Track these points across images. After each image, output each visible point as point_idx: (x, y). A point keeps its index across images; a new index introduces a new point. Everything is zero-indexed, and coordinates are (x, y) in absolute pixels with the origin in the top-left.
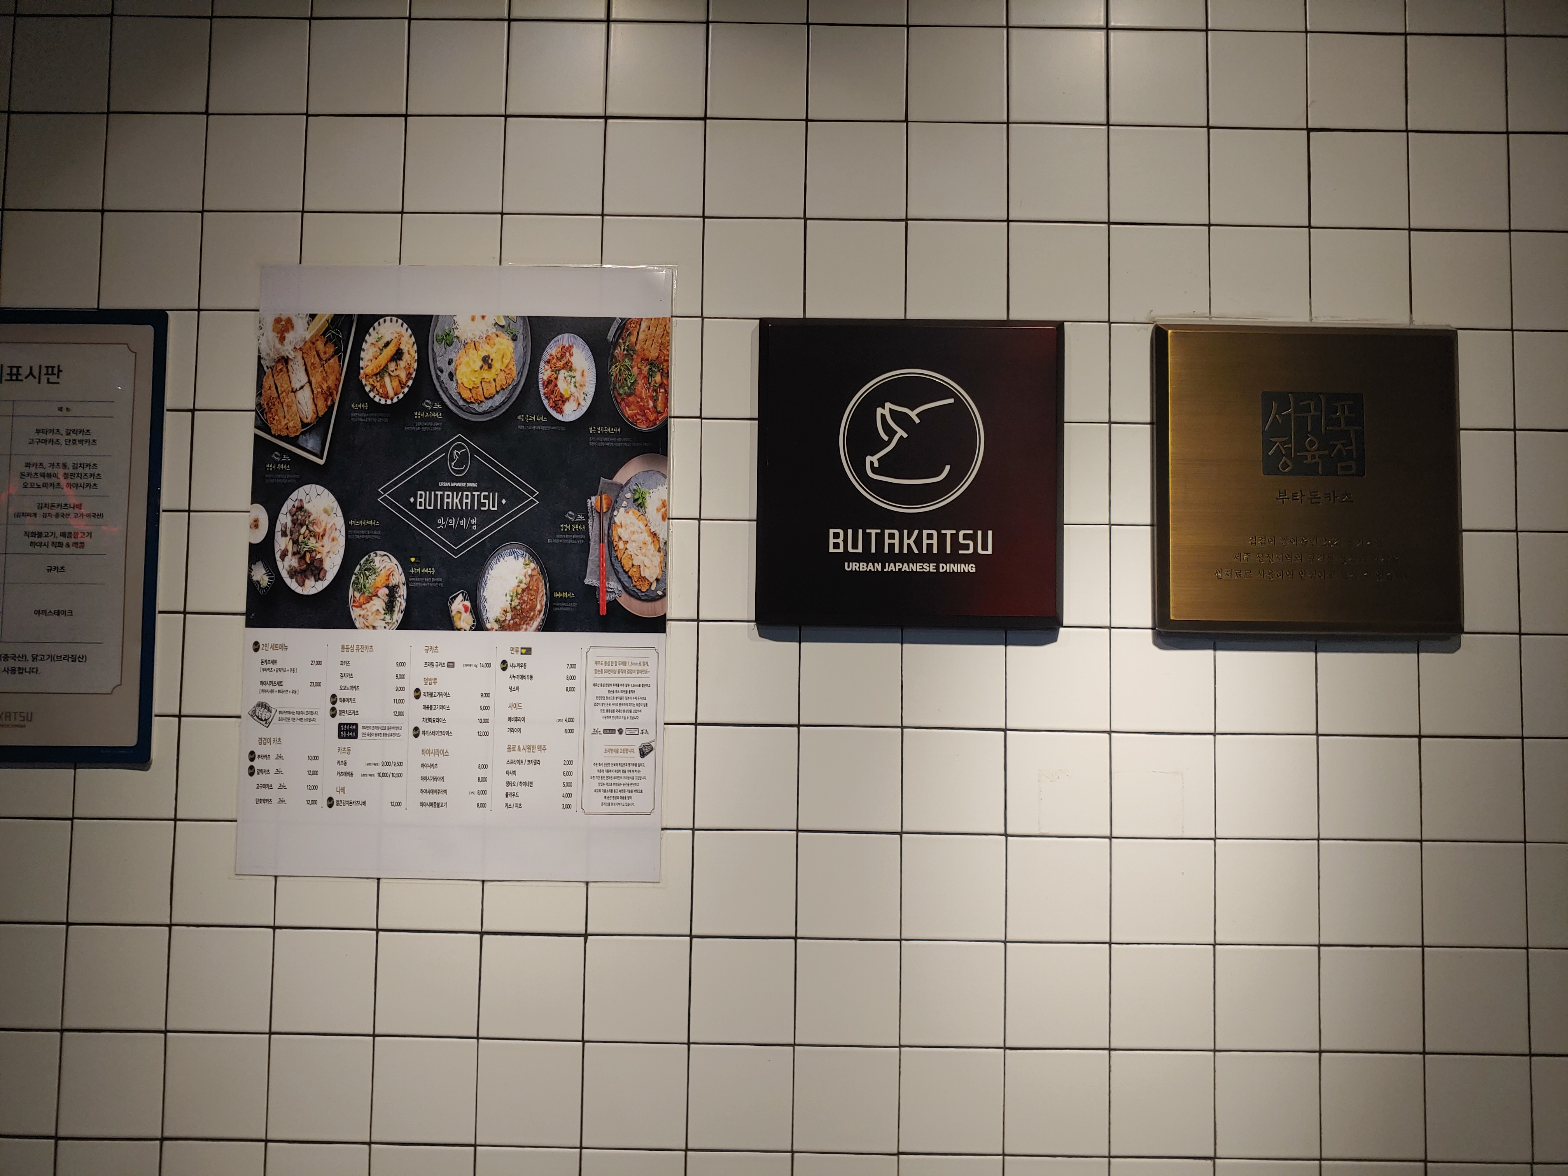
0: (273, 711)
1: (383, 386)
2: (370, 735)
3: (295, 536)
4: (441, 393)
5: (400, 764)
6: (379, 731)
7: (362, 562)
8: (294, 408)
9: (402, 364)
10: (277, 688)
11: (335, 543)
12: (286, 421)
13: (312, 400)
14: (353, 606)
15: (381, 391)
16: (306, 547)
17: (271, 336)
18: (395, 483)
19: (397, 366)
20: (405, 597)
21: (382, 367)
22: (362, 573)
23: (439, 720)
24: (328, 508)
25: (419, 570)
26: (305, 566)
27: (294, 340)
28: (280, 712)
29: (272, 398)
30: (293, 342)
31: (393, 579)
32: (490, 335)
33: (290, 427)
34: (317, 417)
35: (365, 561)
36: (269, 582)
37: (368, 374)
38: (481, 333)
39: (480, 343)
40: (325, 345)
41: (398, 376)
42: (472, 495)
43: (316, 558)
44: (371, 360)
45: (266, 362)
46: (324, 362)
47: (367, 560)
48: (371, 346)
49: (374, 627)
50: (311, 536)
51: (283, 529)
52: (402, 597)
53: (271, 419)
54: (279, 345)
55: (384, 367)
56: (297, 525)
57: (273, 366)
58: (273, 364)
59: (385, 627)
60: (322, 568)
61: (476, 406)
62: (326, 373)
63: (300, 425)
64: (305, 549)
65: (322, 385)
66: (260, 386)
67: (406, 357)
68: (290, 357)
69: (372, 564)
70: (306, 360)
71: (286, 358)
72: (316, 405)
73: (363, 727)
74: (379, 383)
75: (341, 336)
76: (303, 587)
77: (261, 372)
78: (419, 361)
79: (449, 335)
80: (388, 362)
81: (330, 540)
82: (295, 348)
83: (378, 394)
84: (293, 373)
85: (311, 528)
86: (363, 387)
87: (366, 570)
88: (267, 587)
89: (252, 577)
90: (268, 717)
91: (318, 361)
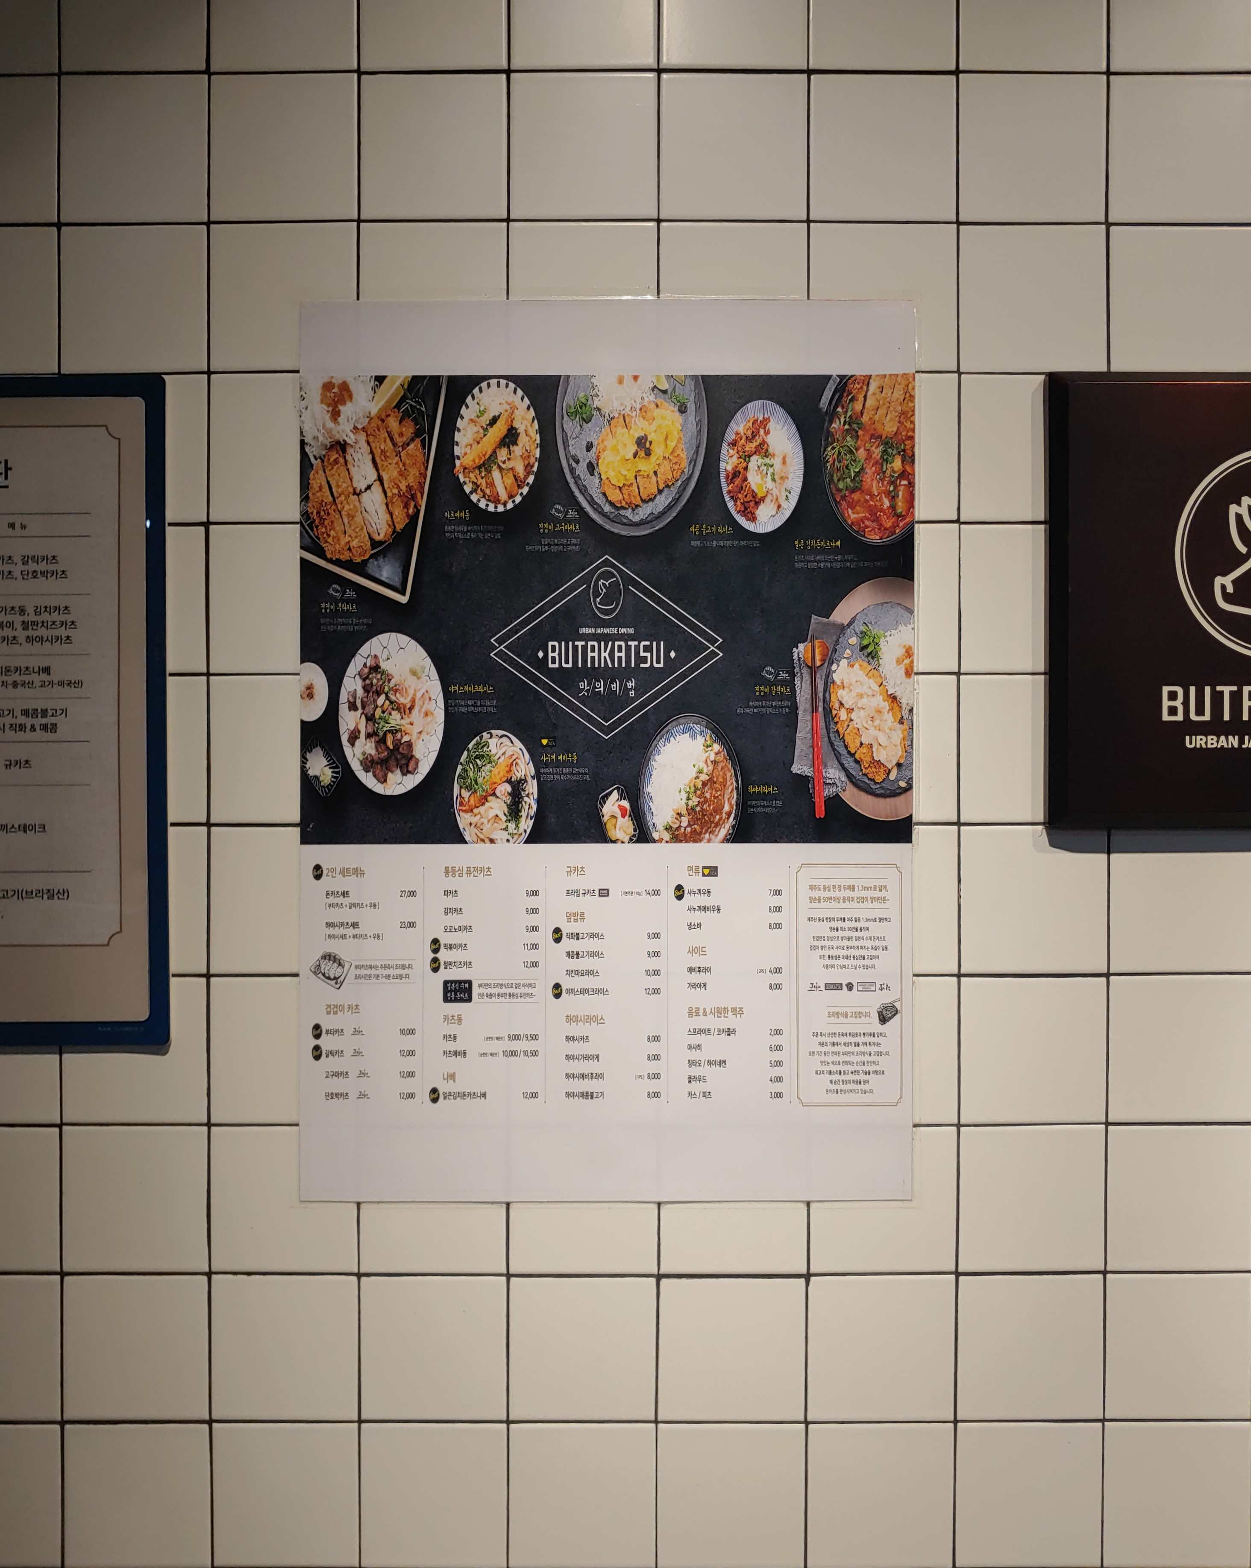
0: (347, 966)
1: (491, 485)
2: (490, 996)
3: (369, 709)
4: (577, 493)
5: (535, 1037)
6: (504, 990)
7: (470, 746)
8: (359, 519)
9: (517, 450)
10: (351, 931)
11: (429, 718)
12: (347, 539)
13: (384, 507)
14: (459, 810)
15: (488, 491)
16: (387, 725)
17: (320, 411)
18: (515, 630)
19: (510, 455)
20: (536, 796)
21: (487, 456)
22: (472, 762)
23: (589, 973)
24: (416, 668)
25: (553, 757)
26: (386, 753)
27: (354, 415)
28: (357, 967)
29: (324, 504)
30: (352, 419)
31: (518, 771)
32: (647, 405)
33: (353, 547)
34: (394, 531)
35: (475, 745)
36: (333, 777)
37: (467, 466)
38: (633, 402)
39: (632, 417)
40: (400, 423)
41: (512, 469)
42: (627, 645)
43: (402, 741)
44: (471, 445)
45: (314, 449)
46: (401, 449)
47: (478, 744)
48: (469, 423)
49: (492, 841)
50: (393, 709)
51: (351, 700)
52: (531, 796)
53: (325, 535)
54: (330, 422)
55: (491, 456)
56: (371, 694)
57: (324, 456)
58: (324, 453)
59: (508, 841)
60: (412, 756)
61: (628, 513)
62: (404, 465)
63: (369, 544)
64: (385, 729)
65: (400, 484)
66: (305, 485)
67: (523, 440)
68: (348, 441)
69: (485, 749)
70: (373, 445)
71: (343, 443)
72: (391, 514)
73: (480, 986)
74: (484, 479)
75: (424, 409)
76: (385, 784)
77: (305, 464)
78: (542, 446)
79: (585, 405)
80: (496, 448)
81: (422, 714)
82: (355, 428)
83: (484, 497)
84: (354, 466)
85: (393, 698)
86: (460, 486)
87: (476, 757)
88: (330, 784)
89: (307, 771)
90: (340, 975)
91: (392, 447)
